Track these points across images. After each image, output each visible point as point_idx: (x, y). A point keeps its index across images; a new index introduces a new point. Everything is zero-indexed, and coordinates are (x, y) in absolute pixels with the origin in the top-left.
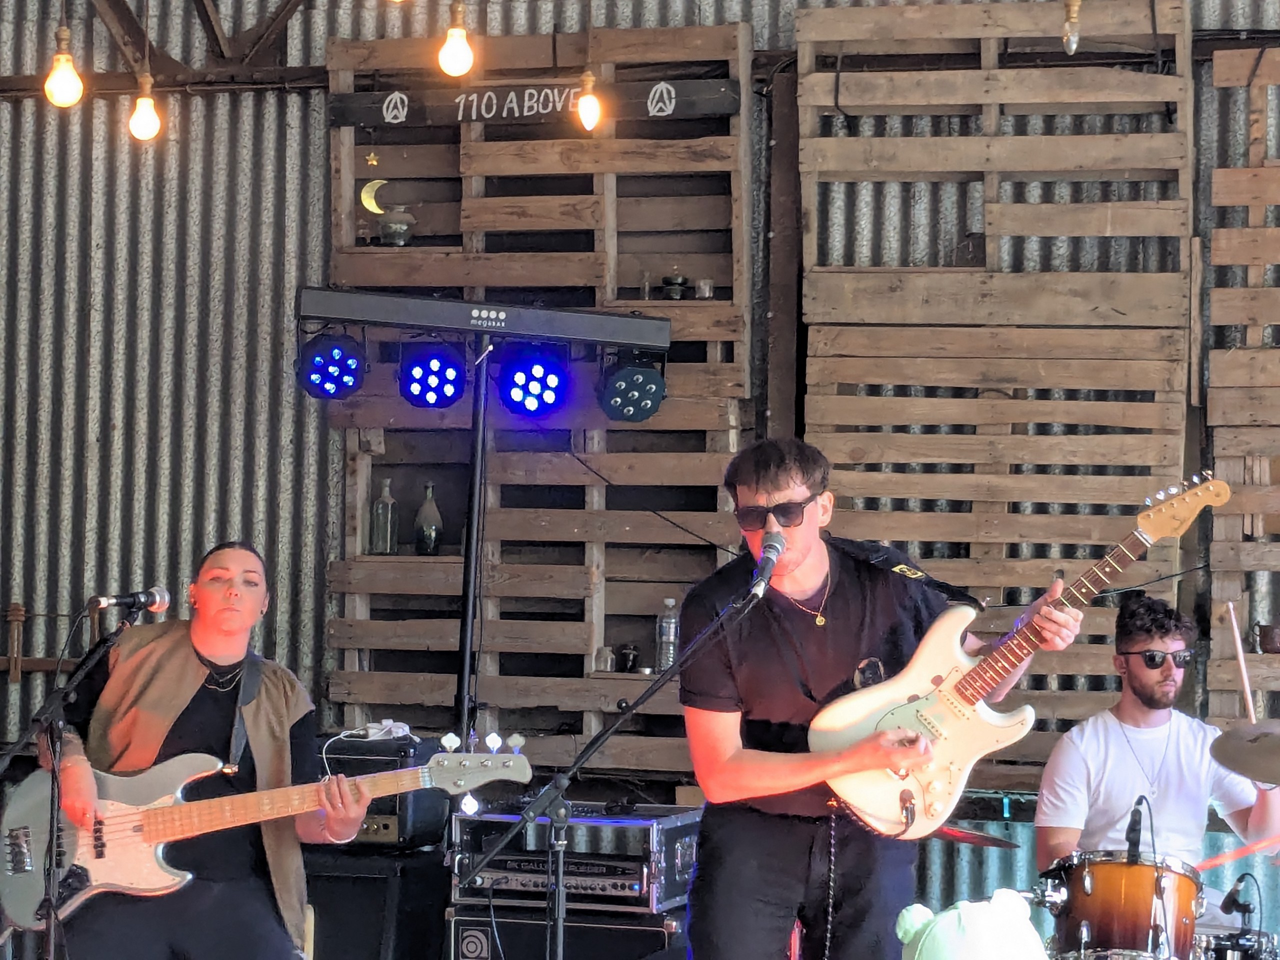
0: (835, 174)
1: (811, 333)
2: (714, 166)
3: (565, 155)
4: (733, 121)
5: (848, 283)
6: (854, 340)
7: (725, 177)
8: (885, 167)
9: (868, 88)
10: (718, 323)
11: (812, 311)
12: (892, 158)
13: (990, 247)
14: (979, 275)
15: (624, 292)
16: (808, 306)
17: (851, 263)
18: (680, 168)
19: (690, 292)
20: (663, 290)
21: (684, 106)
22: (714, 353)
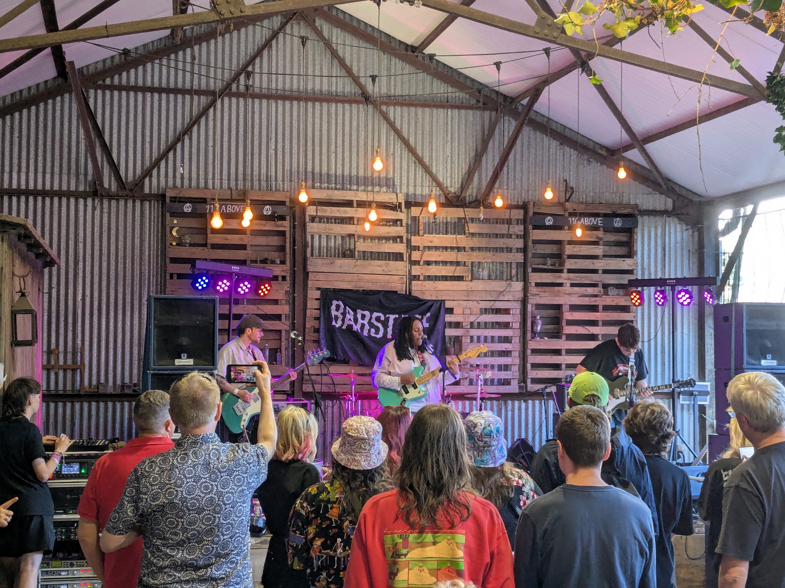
0: (316, 233)
1: (310, 274)
2: (282, 229)
3: (239, 224)
4: (286, 217)
5: (320, 261)
6: (321, 277)
7: (285, 231)
8: (330, 231)
9: (325, 211)
10: (282, 271)
11: (310, 268)
12: (331, 230)
13: (356, 253)
14: (354, 261)
15: (252, 262)
16: (308, 267)
17: (320, 256)
18: (272, 229)
19: (273, 262)
20: (264, 261)
21: (274, 213)
22: (280, 279)
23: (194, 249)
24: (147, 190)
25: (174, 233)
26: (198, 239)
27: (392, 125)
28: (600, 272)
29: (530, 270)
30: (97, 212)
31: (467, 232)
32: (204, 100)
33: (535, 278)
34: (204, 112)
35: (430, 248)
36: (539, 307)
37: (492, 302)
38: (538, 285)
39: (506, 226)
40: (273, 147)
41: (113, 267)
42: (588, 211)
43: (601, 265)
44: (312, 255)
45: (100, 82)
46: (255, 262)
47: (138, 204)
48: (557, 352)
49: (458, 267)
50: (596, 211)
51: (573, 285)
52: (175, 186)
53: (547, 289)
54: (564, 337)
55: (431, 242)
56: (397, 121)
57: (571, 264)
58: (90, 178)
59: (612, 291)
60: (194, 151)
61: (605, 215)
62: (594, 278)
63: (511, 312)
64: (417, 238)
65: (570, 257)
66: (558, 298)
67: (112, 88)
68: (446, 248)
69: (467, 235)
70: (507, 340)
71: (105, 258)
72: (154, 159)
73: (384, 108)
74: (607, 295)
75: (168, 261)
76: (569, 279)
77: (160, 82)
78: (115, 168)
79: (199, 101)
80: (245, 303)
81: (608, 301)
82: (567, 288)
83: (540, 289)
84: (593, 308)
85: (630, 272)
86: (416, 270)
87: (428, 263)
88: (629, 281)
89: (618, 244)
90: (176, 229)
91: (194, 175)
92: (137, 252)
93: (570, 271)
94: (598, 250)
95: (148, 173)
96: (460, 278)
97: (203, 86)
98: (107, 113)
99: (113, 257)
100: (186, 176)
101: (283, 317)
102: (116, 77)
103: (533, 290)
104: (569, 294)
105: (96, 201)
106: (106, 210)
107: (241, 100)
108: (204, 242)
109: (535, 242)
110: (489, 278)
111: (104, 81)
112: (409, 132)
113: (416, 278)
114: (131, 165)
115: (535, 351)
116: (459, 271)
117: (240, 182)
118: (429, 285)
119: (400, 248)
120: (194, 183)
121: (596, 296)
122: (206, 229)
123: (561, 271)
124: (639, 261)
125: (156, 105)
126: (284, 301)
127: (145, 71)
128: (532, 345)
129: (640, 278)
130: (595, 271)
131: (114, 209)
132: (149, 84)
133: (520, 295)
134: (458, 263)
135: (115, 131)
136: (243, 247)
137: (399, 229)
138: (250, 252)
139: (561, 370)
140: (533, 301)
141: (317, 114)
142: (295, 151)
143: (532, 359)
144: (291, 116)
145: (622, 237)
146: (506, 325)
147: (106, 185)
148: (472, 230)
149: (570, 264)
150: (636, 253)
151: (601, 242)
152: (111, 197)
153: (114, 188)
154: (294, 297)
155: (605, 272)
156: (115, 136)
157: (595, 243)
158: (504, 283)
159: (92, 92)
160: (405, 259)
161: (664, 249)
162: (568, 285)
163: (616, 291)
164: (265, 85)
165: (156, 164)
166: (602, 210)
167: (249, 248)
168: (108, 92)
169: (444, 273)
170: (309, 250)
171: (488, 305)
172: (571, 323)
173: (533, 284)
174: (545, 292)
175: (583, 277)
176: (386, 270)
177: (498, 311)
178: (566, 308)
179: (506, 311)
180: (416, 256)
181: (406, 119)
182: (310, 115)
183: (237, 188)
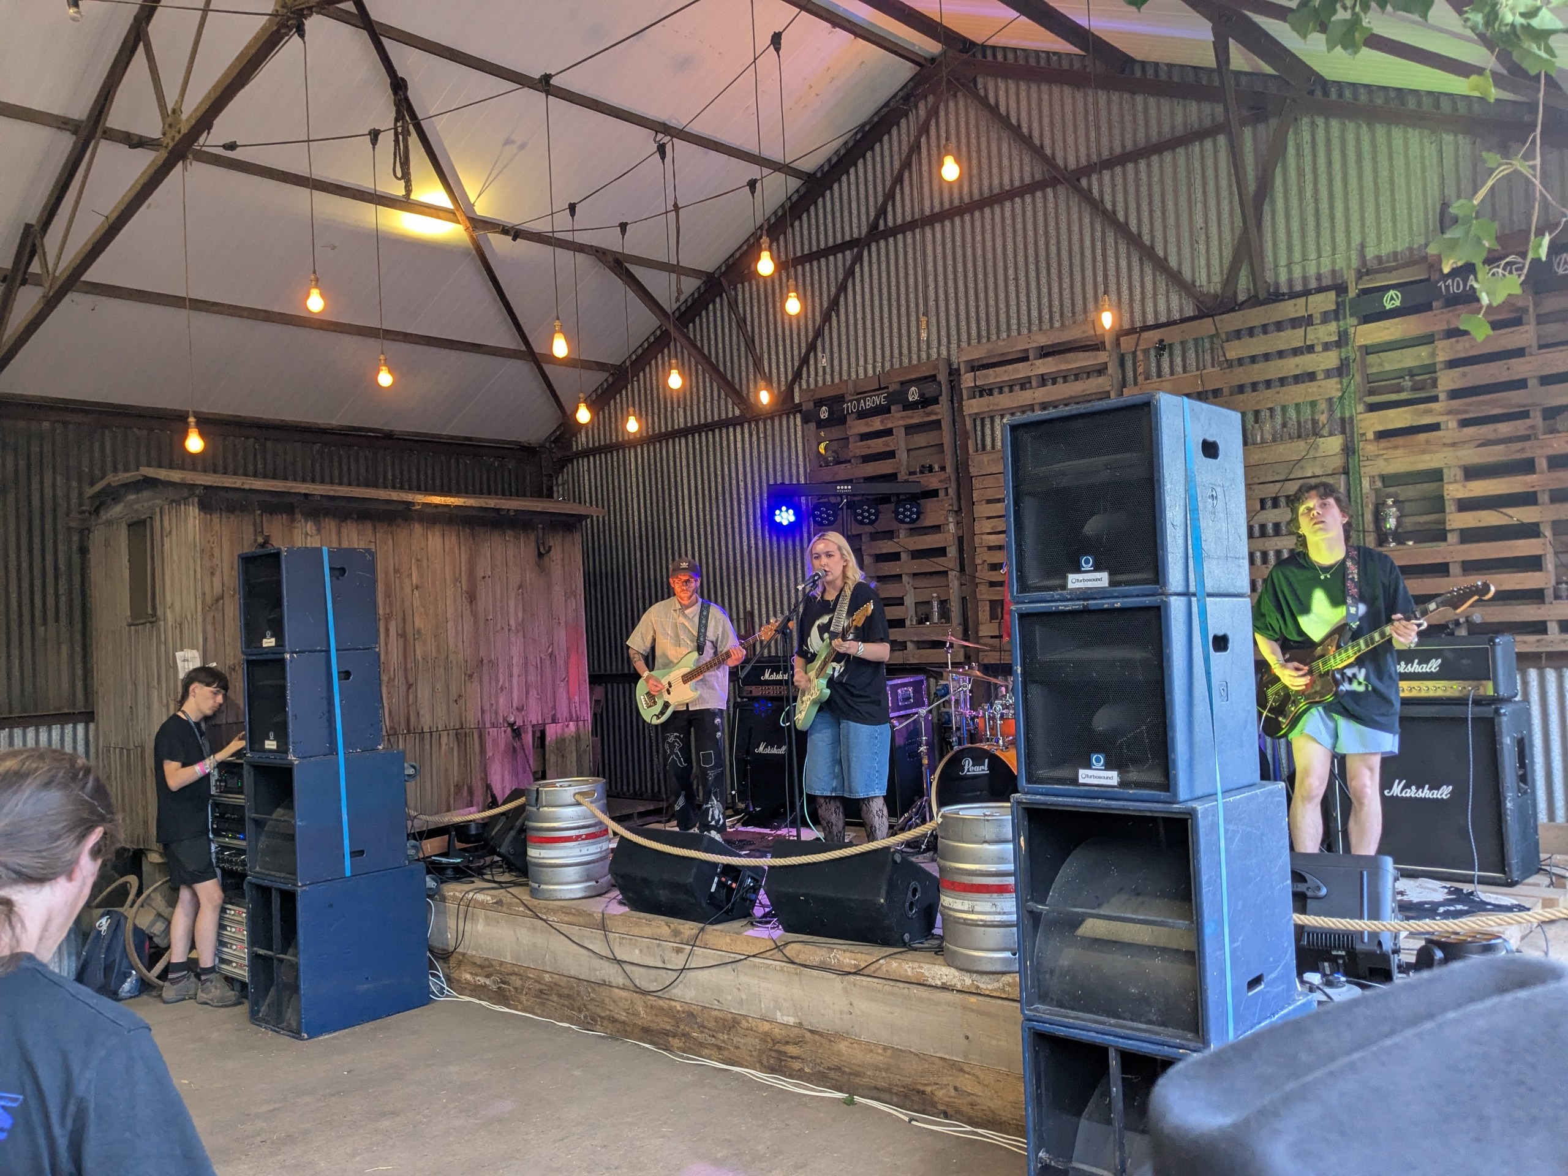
0: (977, 414)
2: (935, 418)
3: (882, 422)
4: (940, 398)
7: (940, 420)
11: (973, 471)
15: (912, 473)
17: (985, 450)
18: (922, 421)
20: (922, 470)
21: (922, 395)
33: (1374, 422)
36: (1389, 480)
37: (1279, 485)
38: (1381, 435)
39: (1299, 330)
43: (1534, 366)
48: (1441, 570)
51: (1464, 423)
53: (1400, 441)
54: (1453, 537)
56: (1106, 199)
57: (1449, 381)
62: (1515, 400)
64: (1133, 389)
65: (1452, 364)
66: (1426, 457)
73: (1083, 181)
76: (1451, 412)
82: (1450, 433)
83: (1384, 443)
84: (1520, 467)
93: (1452, 395)
94: (1526, 336)
103: (1370, 447)
104: (1454, 444)
109: (1365, 351)
110: (1275, 439)
120: (836, 379)
123: (1434, 399)
138: (901, 460)
140: (1370, 470)
148: (1231, 356)
158: (1301, 445)
162: (1455, 424)
167: (898, 454)
171: (1274, 490)
173: (1370, 436)
174: (1397, 447)
178: (1451, 474)
181: (1120, 189)
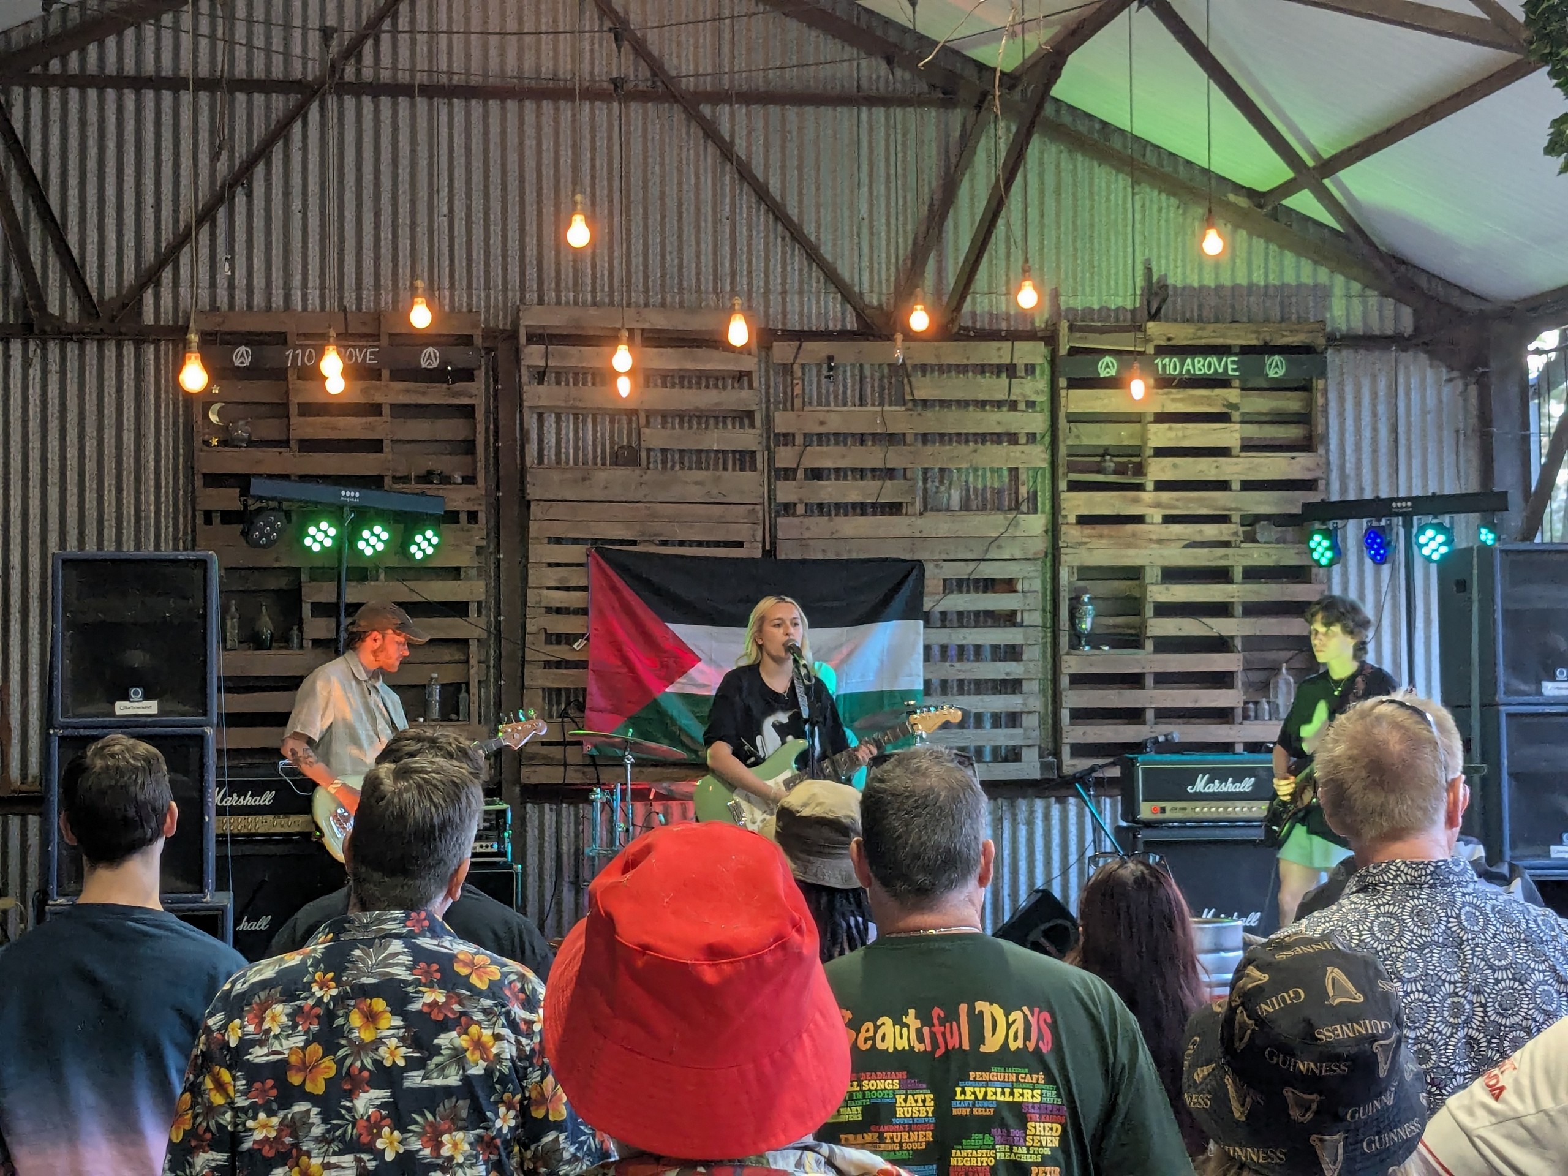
0: (549, 408)
1: (533, 505)
2: (466, 401)
3: (364, 391)
4: (476, 373)
5: (556, 476)
6: (560, 511)
7: (473, 407)
8: (578, 404)
9: (567, 356)
10: (468, 499)
13: (644, 455)
14: (638, 472)
15: (396, 479)
16: (530, 489)
17: (558, 462)
18: (441, 402)
19: (446, 480)
20: (426, 478)
21: (444, 363)
22: (463, 517)
23: (257, 453)
24: (149, 318)
25: (214, 418)
26: (269, 429)
27: (726, 151)
28: (1236, 486)
29: (1063, 485)
30: (35, 372)
31: (908, 397)
32: (279, 103)
33: (1076, 504)
34: (280, 132)
35: (822, 438)
36: (1086, 573)
37: (972, 565)
38: (1084, 520)
39: (1004, 379)
40: (445, 210)
41: (72, 499)
42: (1203, 342)
43: (1237, 469)
44: (541, 460)
45: (37, 69)
46: (405, 479)
47: (129, 350)
48: (1134, 680)
49: (888, 483)
50: (1220, 341)
51: (1169, 519)
52: (214, 307)
53: (1105, 529)
54: (1149, 645)
55: (822, 423)
56: (737, 141)
57: (1163, 470)
58: (15, 293)
59: (1264, 531)
60: (258, 223)
61: (1245, 350)
62: (1218, 500)
63: (1019, 587)
64: (790, 415)
65: (1160, 452)
66: (1131, 552)
67: (65, 81)
68: (862, 439)
69: (910, 405)
70: (1013, 653)
71: (53, 478)
72: (164, 245)
73: (706, 110)
74: (1254, 540)
75: (199, 482)
76: (1158, 505)
77: (176, 66)
78: (73, 269)
79: (268, 107)
80: (382, 576)
81: (1259, 555)
82: (1155, 528)
83: (1088, 530)
84: (1221, 575)
85: (1308, 485)
86: (786, 492)
87: (816, 474)
88: (1306, 506)
89: (1279, 419)
90: (216, 407)
91: (259, 281)
92: (128, 462)
93: (1162, 486)
94: (1229, 435)
95: (149, 278)
96: (894, 508)
97: (277, 73)
98: (55, 141)
99: (72, 476)
100: (240, 280)
101: (473, 608)
102: (74, 56)
103: (1071, 533)
104: (1160, 541)
105: (32, 346)
106: (54, 367)
107: (367, 100)
108: (284, 438)
109: (1075, 419)
110: (966, 507)
111: (46, 66)
112: (766, 166)
113: (788, 509)
114: (111, 259)
115: (1080, 680)
116: (890, 491)
117: (367, 294)
118: (818, 525)
119: (747, 439)
120: (258, 299)
121: (1226, 544)
122: (285, 405)
123: (1140, 487)
124: (1334, 457)
125: (167, 119)
126: (474, 572)
127: (139, 40)
128: (1072, 664)
129: (1335, 497)
130: (1223, 485)
131: (72, 365)
132: (149, 68)
133: (1040, 545)
134: (889, 473)
135: (73, 181)
136: (376, 446)
137: (745, 394)
138: (390, 457)
139: (1144, 723)
140: (1070, 559)
141: (548, 130)
142: (496, 215)
143: (1074, 699)
144: (486, 133)
145: (1291, 403)
146: (1009, 619)
147: (54, 309)
148: (920, 394)
149: (1159, 469)
150: (1325, 439)
151: (1236, 416)
152: (65, 335)
153: (72, 315)
154: (499, 560)
155: (1248, 486)
156: (73, 193)
157: (1222, 418)
158: (999, 519)
159: (17, 92)
160: (759, 466)
161: (1394, 429)
162: (1158, 519)
163: (1275, 532)
164: (422, 64)
165: (169, 257)
166: (1238, 337)
167: (387, 446)
168: (54, 93)
169: (854, 497)
170: (532, 449)
171: (963, 571)
172: (1165, 610)
173: (1072, 519)
174: (1101, 536)
175: (1191, 500)
176: (715, 492)
177: (989, 585)
178: (1152, 575)
179: (1009, 585)
180: (785, 457)
181: (759, 136)
182: (530, 131)
183: (359, 308)
